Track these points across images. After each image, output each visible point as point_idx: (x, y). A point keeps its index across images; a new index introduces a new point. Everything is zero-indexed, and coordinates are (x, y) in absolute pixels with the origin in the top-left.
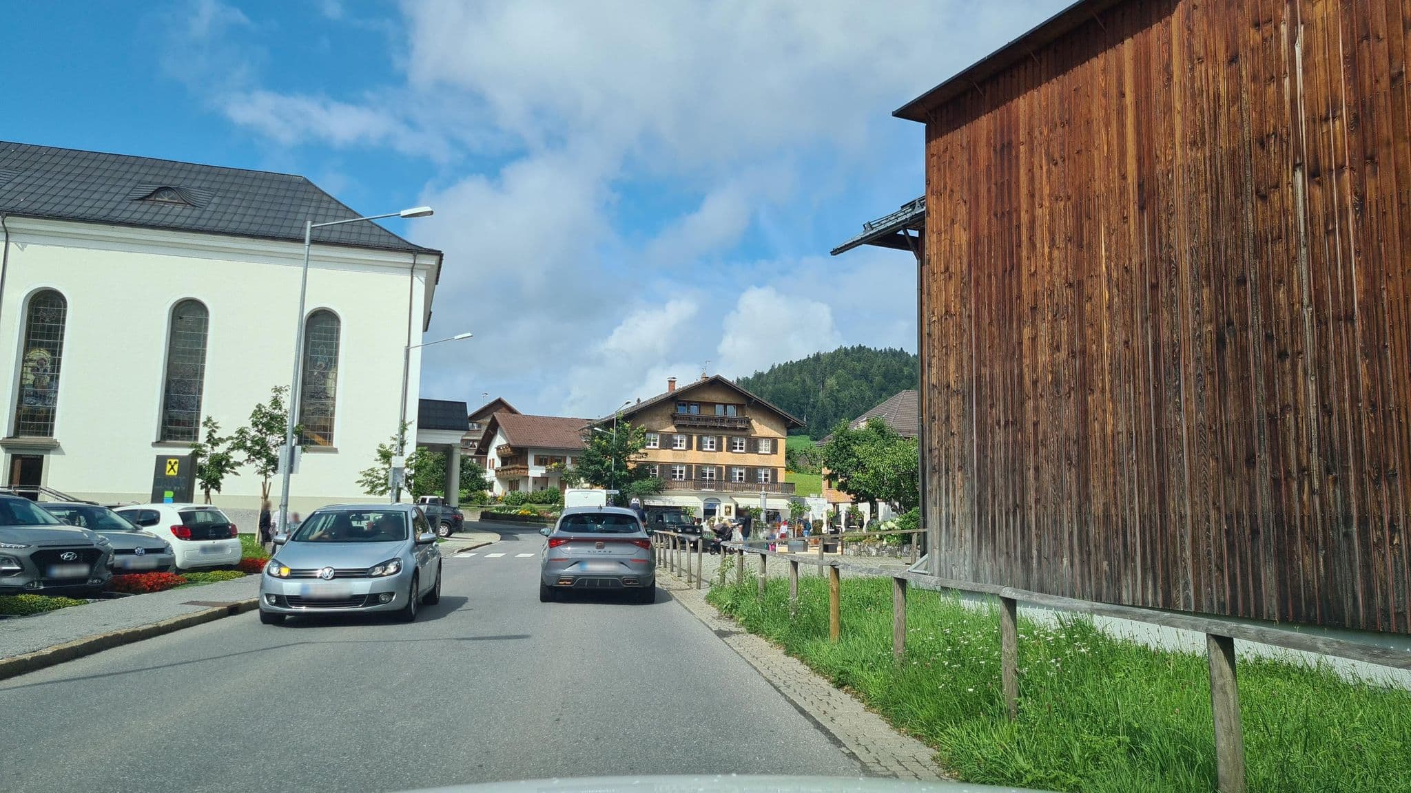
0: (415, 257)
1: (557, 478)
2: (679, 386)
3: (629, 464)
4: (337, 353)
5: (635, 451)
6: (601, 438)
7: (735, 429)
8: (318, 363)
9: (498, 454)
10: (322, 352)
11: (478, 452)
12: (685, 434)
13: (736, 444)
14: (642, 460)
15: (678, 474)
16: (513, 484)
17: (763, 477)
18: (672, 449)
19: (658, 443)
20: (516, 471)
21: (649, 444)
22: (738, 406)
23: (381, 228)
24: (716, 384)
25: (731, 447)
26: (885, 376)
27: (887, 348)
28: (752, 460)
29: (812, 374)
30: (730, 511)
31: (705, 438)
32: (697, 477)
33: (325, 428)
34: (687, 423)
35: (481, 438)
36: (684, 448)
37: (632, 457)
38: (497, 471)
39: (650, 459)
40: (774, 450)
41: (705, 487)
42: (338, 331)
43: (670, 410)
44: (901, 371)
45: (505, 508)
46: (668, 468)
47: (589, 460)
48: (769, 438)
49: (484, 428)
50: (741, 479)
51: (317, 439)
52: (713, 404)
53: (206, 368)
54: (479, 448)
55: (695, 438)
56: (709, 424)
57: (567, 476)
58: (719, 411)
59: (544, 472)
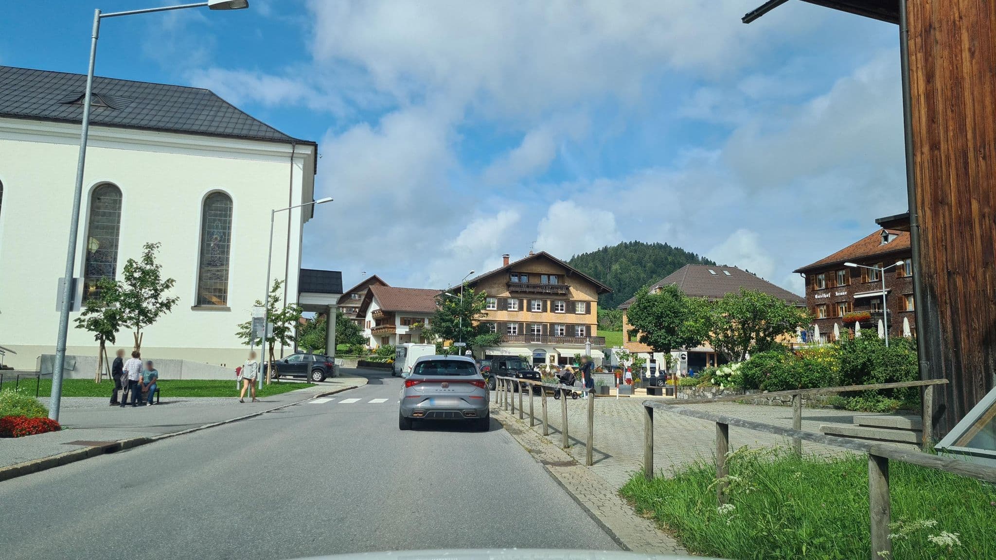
0: (294, 147)
1: (417, 336)
2: (512, 261)
3: (473, 322)
4: (230, 228)
5: (478, 311)
6: (451, 301)
7: (557, 294)
8: (214, 237)
9: (373, 316)
10: (217, 227)
11: (359, 315)
12: (517, 298)
13: (558, 306)
14: (484, 319)
15: (512, 330)
16: (385, 340)
17: (579, 332)
18: (507, 310)
19: (496, 305)
20: (386, 330)
21: (489, 307)
22: (559, 277)
23: (268, 126)
24: (543, 258)
25: (554, 309)
26: (654, 262)
27: (656, 243)
28: (570, 319)
29: (602, 261)
30: (554, 360)
31: (533, 302)
32: (527, 332)
33: (220, 290)
34: (518, 289)
35: (360, 305)
36: (517, 310)
37: (476, 316)
38: (372, 330)
39: (490, 318)
40: (588, 311)
41: (533, 340)
42: (231, 209)
43: (504, 280)
44: (666, 259)
45: (377, 358)
46: (504, 326)
47: (441, 319)
48: (584, 301)
49: (363, 298)
50: (562, 334)
51: (214, 299)
52: (539, 275)
53: (120, 240)
54: (358, 313)
55: (525, 302)
56: (536, 290)
57: (425, 333)
58: (544, 280)
59: (408, 330)
